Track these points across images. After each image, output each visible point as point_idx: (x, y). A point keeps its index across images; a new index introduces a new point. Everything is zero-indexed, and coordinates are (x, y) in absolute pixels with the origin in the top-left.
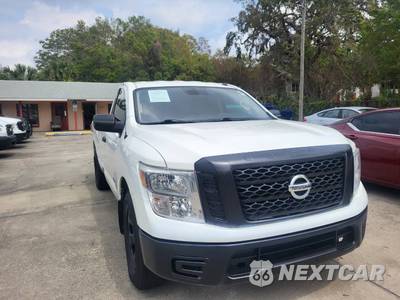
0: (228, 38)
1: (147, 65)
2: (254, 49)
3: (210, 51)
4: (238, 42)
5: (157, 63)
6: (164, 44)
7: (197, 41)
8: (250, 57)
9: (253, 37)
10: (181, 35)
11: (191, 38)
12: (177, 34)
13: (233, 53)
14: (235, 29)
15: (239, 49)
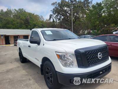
0: (50, 16)
1: (25, 24)
2: (58, 19)
3: (44, 20)
4: (53, 17)
5: (28, 23)
6: (30, 17)
7: (40, 17)
8: (56, 21)
9: (57, 16)
10: (35, 15)
11: (38, 16)
12: (34, 14)
13: (52, 20)
14: (52, 14)
15: (53, 19)
